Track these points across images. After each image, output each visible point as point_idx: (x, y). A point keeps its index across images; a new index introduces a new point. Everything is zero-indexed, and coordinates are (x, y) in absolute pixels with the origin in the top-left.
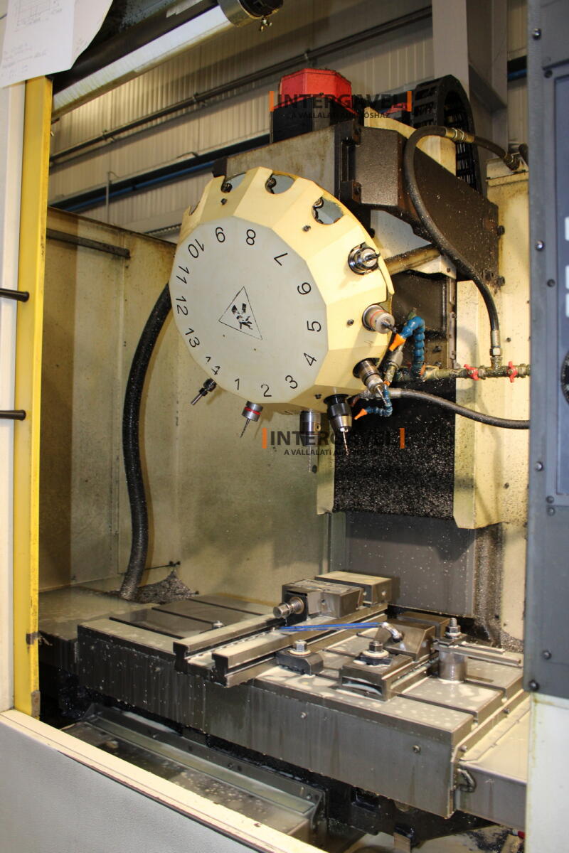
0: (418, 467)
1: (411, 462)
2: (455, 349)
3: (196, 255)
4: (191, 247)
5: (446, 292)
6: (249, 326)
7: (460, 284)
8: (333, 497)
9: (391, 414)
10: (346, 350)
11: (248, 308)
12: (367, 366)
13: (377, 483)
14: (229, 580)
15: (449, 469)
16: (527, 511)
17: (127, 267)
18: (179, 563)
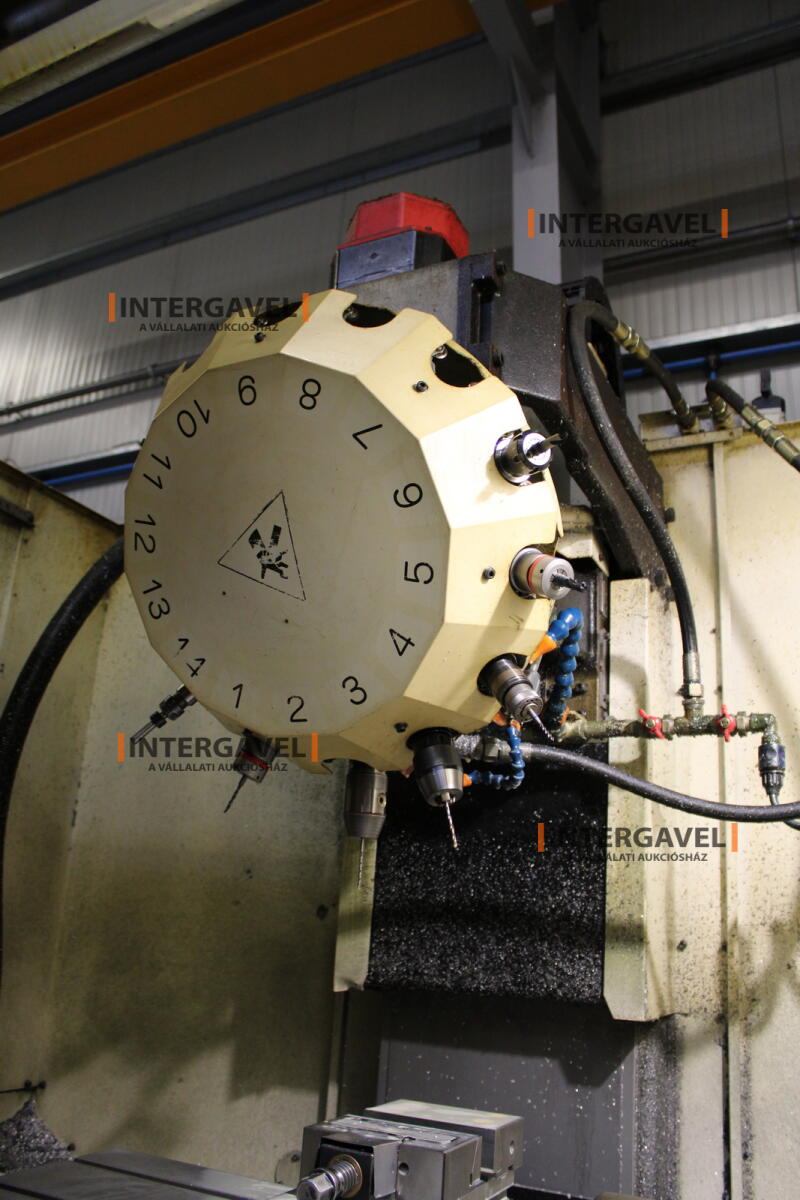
0: (535, 903)
1: (521, 895)
2: (608, 692)
3: (190, 432)
4: (184, 416)
5: (595, 594)
6: (281, 572)
7: (614, 585)
8: (366, 957)
9: (519, 783)
10: (475, 627)
11: (284, 536)
12: (506, 668)
13: (455, 933)
14: (137, 1123)
15: (595, 907)
16: (721, 992)
17: (26, 541)
18: (42, 1086)
